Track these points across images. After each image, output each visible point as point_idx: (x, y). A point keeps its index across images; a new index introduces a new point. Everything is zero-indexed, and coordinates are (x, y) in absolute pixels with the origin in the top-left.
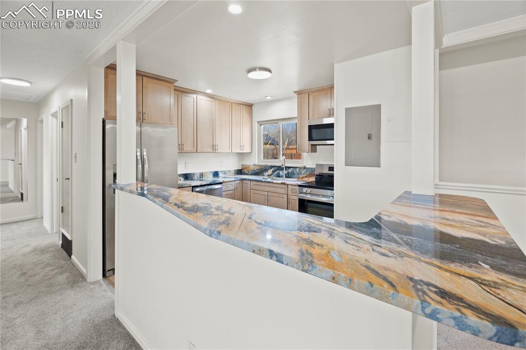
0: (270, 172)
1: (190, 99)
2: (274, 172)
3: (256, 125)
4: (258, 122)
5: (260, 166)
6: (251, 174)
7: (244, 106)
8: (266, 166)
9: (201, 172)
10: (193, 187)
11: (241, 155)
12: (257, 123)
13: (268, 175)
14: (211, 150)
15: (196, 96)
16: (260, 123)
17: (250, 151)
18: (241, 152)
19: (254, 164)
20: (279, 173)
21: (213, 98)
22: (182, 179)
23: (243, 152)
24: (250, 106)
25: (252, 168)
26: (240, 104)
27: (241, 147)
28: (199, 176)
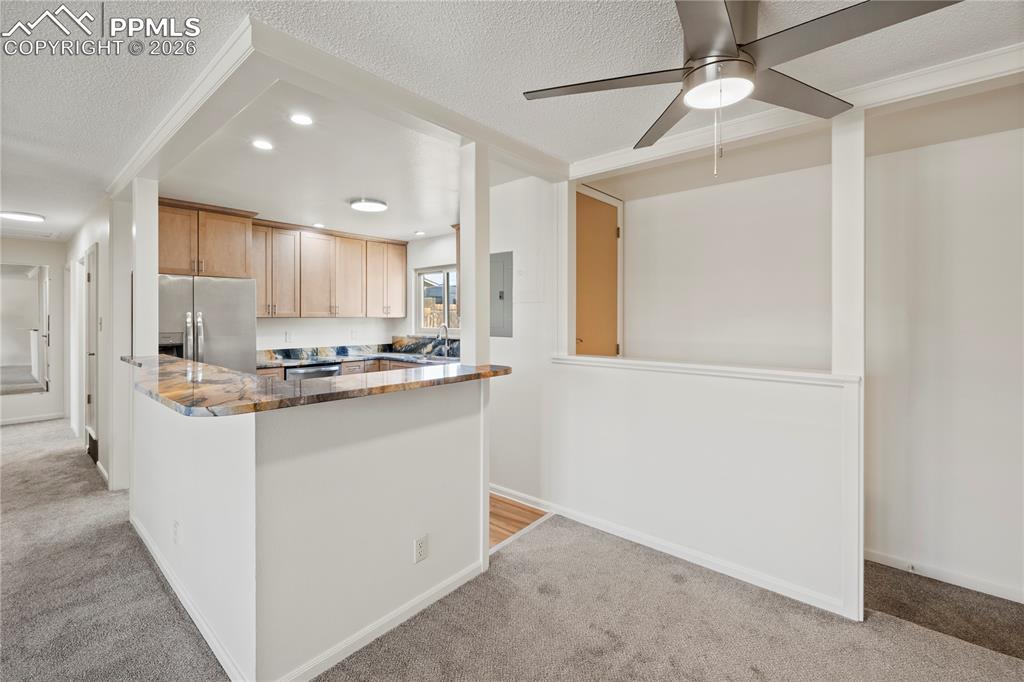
0: (429, 347)
1: (288, 239)
2: (434, 347)
3: (412, 275)
4: (416, 270)
5: (416, 338)
6: (405, 352)
7: (390, 246)
8: (424, 338)
9: (315, 347)
10: (286, 368)
11: (392, 322)
12: (413, 272)
13: (428, 353)
14: (326, 314)
15: (298, 233)
16: (420, 272)
17: (402, 315)
18: (385, 316)
19: (408, 336)
20: (441, 349)
21: (332, 235)
22: (280, 357)
23: (389, 316)
24: (402, 246)
25: (406, 342)
26: (384, 242)
27: (387, 309)
28: (310, 353)
